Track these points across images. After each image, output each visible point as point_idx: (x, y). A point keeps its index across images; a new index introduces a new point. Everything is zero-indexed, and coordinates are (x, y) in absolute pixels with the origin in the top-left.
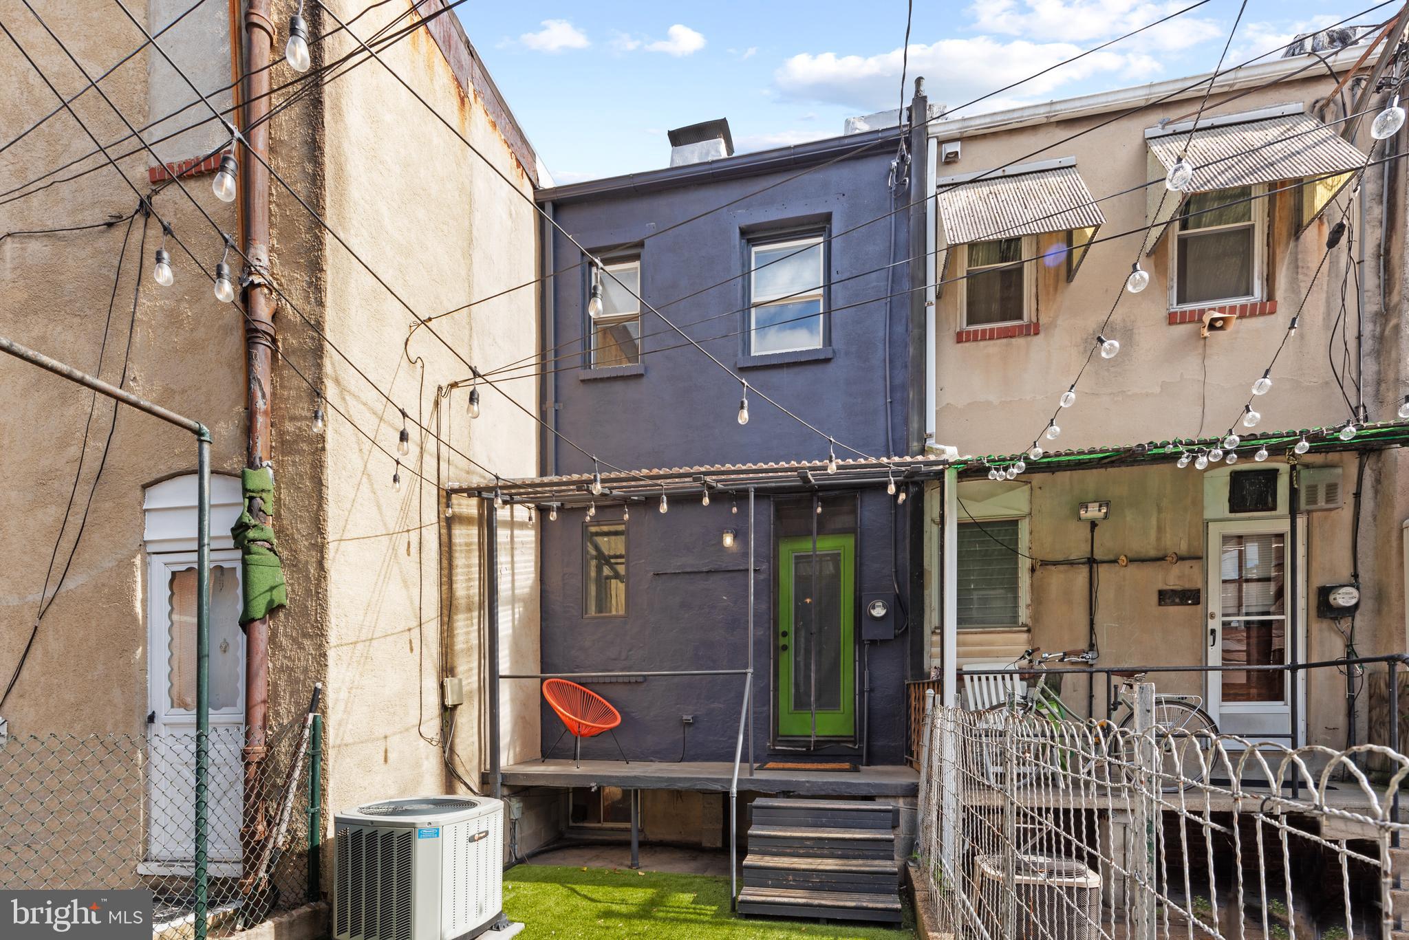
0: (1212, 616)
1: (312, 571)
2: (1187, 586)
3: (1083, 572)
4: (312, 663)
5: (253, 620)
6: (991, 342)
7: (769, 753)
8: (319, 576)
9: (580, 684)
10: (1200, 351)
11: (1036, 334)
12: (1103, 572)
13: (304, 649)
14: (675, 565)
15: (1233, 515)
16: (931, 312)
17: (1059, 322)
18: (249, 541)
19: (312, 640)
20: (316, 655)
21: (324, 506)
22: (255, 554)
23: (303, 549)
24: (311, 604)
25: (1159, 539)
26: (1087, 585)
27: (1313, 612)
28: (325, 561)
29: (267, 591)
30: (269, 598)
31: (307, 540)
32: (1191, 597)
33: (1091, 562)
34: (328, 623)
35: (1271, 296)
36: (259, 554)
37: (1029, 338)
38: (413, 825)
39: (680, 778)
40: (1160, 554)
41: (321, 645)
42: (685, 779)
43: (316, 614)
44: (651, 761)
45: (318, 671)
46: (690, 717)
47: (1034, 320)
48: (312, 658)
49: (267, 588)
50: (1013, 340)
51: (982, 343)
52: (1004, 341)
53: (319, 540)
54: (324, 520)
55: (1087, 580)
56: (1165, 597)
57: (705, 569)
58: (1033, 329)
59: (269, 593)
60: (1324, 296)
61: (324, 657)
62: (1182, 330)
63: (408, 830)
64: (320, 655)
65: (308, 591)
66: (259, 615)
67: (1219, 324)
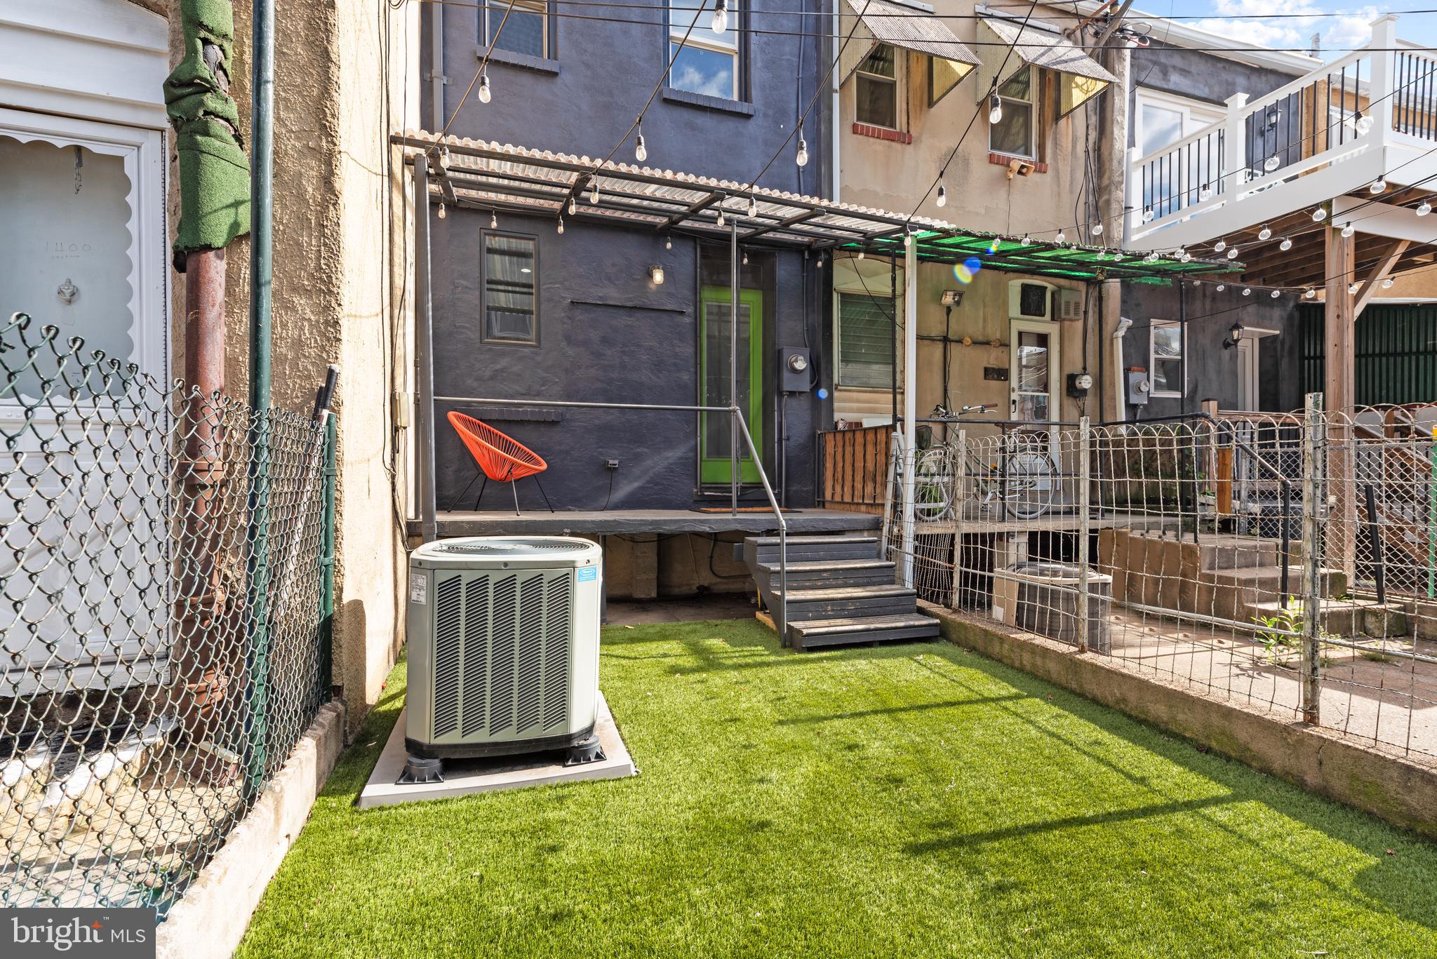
0: (1014, 390)
1: (310, 189)
2: (1001, 366)
3: (940, 346)
4: (311, 333)
5: (208, 248)
6: (878, 140)
7: (696, 498)
8: (324, 199)
9: (481, 420)
10: (1006, 188)
11: (909, 143)
12: (955, 350)
13: (294, 309)
14: (596, 293)
15: (1022, 316)
16: (836, 97)
17: (923, 139)
18: (206, 113)
19: (311, 298)
20: (318, 322)
21: (334, 93)
22: (216, 137)
23: (290, 152)
24: (309, 242)
25: (984, 328)
26: (942, 359)
27: (1064, 392)
28: (336, 179)
29: (228, 206)
30: (232, 220)
31: (298, 139)
32: (1001, 374)
33: (946, 340)
34: (340, 276)
35: (1042, 158)
36: (222, 139)
37: (904, 146)
38: (572, 564)
39: (665, 521)
40: (985, 340)
41: (328, 308)
42: (671, 521)
43: (319, 258)
44: (569, 510)
45: (323, 347)
46: (616, 462)
47: (905, 131)
48: (311, 325)
49: (231, 200)
50: (893, 144)
51: (871, 140)
52: (887, 142)
53: (324, 143)
54: (333, 116)
55: (942, 354)
56: (989, 373)
57: (629, 304)
58: (906, 139)
59: (232, 210)
60: (1069, 169)
61: (334, 327)
62: (997, 169)
63: (565, 571)
64: (327, 323)
65: (303, 220)
66: (219, 241)
67: (1024, 170)
